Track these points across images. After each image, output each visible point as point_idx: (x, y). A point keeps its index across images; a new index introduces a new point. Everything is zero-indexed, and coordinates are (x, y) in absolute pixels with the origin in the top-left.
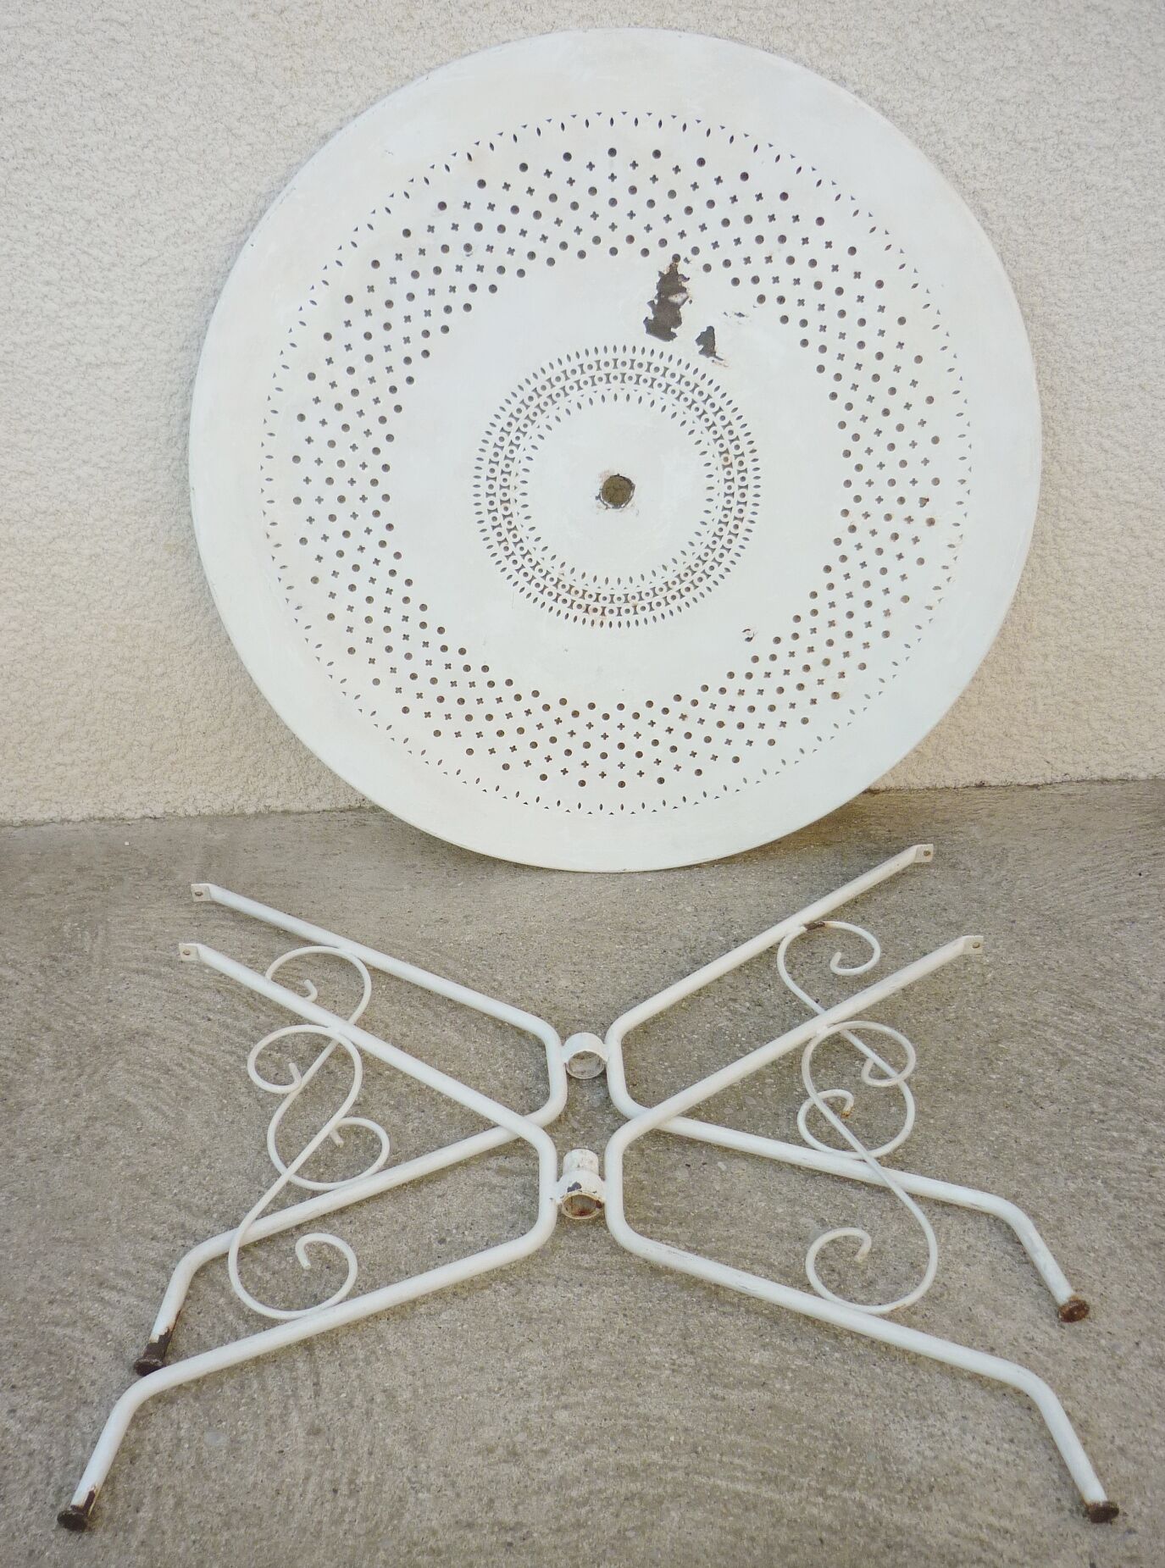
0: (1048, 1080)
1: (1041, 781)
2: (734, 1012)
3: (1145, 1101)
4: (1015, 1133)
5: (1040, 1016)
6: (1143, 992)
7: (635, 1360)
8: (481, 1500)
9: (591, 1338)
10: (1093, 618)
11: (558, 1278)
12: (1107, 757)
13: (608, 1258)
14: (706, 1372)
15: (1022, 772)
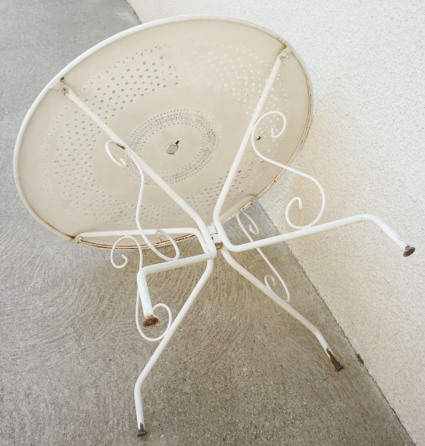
2: (248, 429)
7: (67, 422)
11: (99, 394)
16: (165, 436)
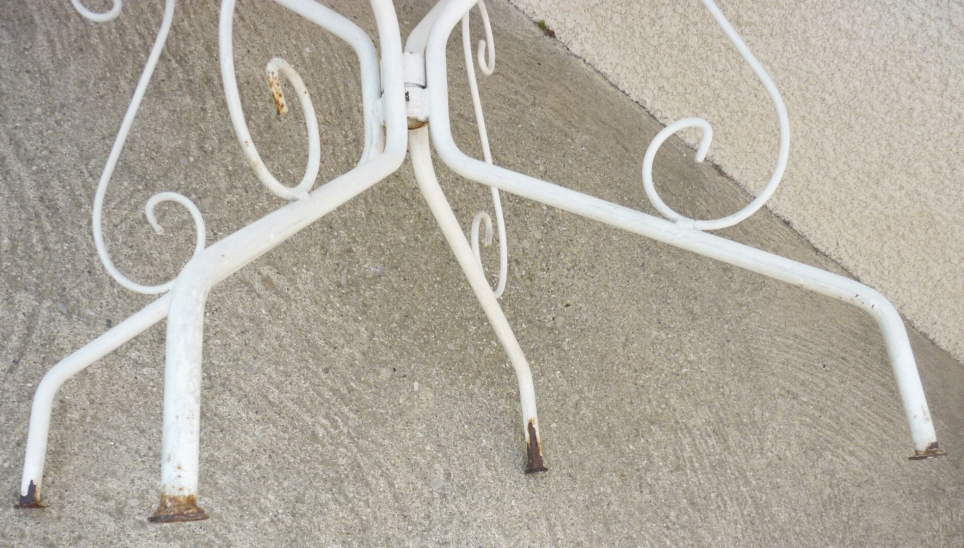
0: (660, 474)
1: (823, 249)
3: (703, 532)
4: (613, 498)
5: (691, 423)
6: (761, 453)
7: (253, 496)
8: (73, 532)
9: (235, 458)
10: (954, 193)
11: (246, 396)
12: (873, 269)
13: (290, 404)
14: (293, 536)
15: (818, 236)
16: (420, 382)
